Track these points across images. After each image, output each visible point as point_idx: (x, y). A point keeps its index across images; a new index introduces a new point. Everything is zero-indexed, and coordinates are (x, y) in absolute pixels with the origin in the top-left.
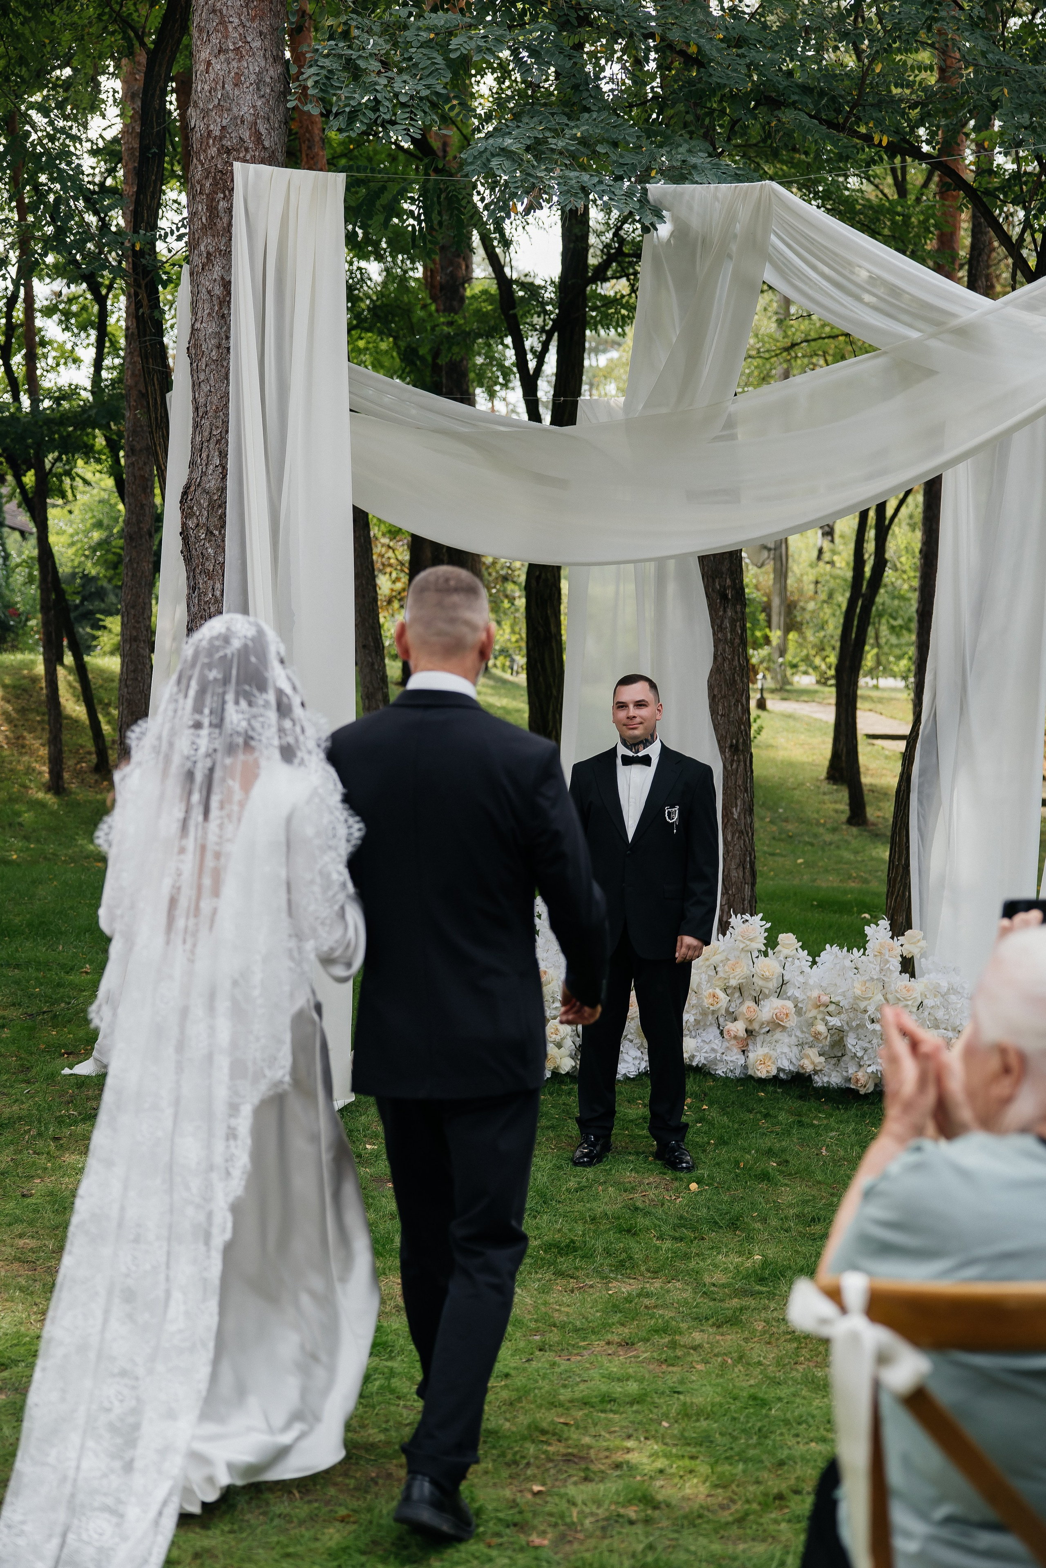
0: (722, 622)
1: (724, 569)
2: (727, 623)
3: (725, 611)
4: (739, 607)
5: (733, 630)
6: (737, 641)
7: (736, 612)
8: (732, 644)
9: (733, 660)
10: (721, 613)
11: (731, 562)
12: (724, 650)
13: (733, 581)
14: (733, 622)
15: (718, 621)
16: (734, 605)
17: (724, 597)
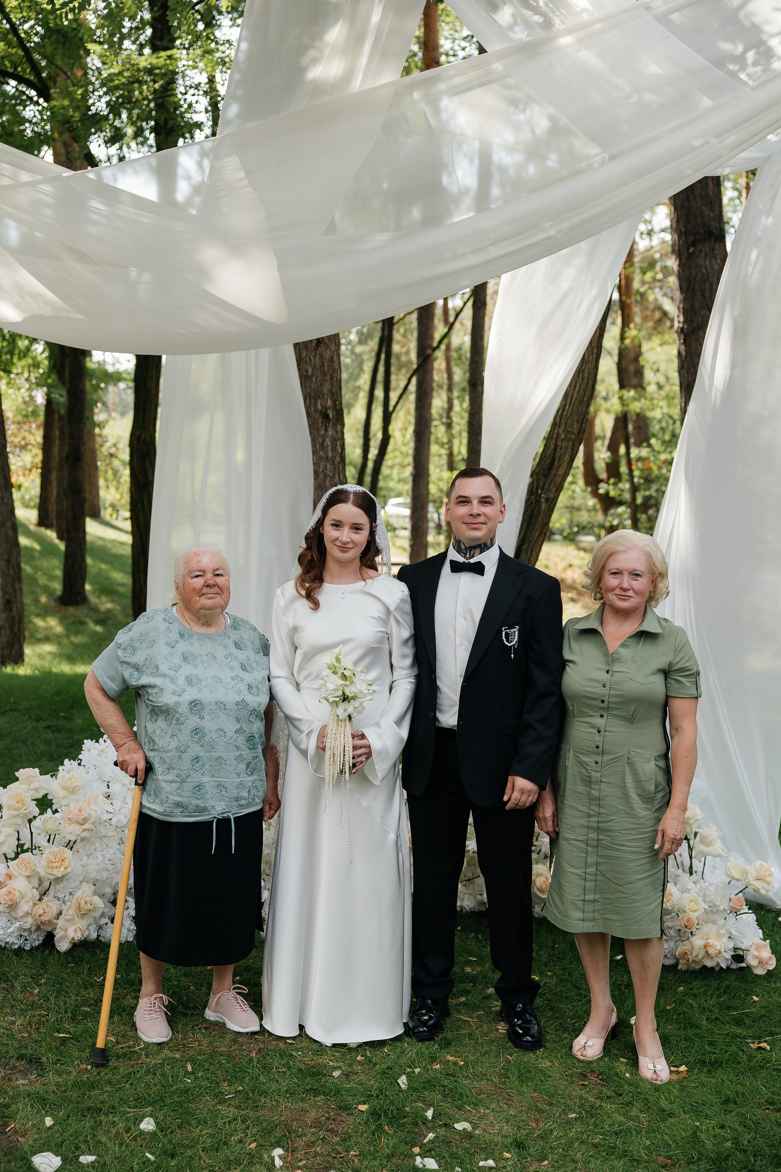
0: (324, 441)
1: (325, 391)
2: (328, 442)
3: (326, 430)
4: (339, 427)
5: (334, 449)
6: (338, 459)
7: (337, 432)
8: (333, 461)
9: (334, 476)
10: (323, 432)
11: (332, 384)
12: (326, 467)
13: (334, 402)
14: (334, 441)
15: (320, 440)
16: (335, 425)
17: (326, 417)
